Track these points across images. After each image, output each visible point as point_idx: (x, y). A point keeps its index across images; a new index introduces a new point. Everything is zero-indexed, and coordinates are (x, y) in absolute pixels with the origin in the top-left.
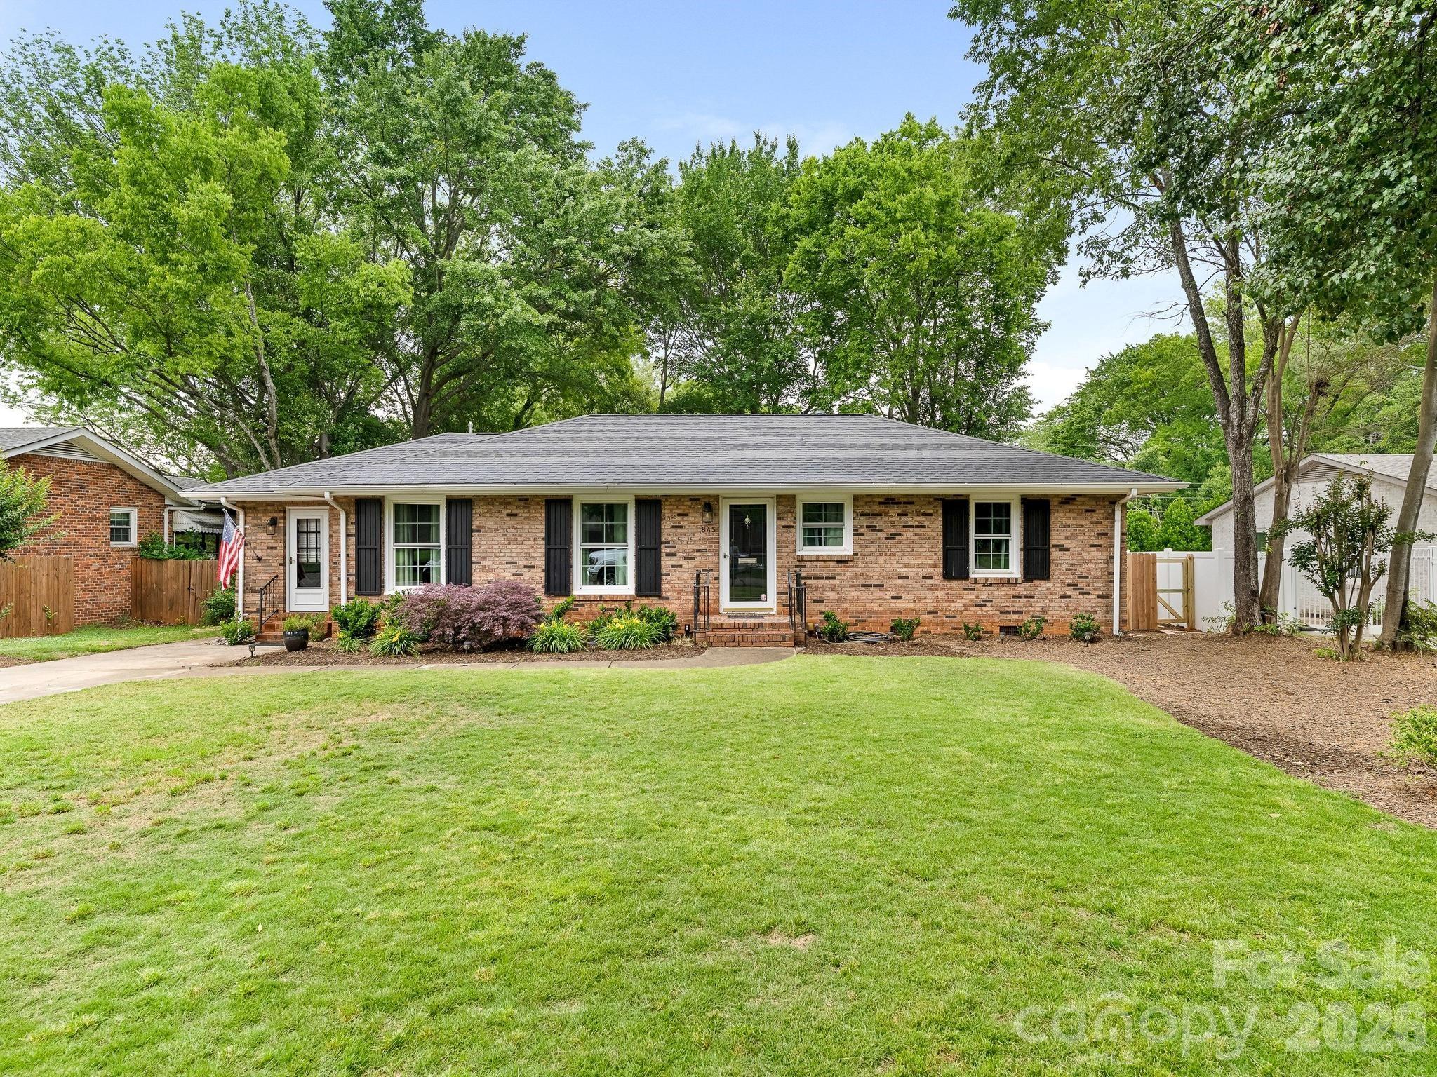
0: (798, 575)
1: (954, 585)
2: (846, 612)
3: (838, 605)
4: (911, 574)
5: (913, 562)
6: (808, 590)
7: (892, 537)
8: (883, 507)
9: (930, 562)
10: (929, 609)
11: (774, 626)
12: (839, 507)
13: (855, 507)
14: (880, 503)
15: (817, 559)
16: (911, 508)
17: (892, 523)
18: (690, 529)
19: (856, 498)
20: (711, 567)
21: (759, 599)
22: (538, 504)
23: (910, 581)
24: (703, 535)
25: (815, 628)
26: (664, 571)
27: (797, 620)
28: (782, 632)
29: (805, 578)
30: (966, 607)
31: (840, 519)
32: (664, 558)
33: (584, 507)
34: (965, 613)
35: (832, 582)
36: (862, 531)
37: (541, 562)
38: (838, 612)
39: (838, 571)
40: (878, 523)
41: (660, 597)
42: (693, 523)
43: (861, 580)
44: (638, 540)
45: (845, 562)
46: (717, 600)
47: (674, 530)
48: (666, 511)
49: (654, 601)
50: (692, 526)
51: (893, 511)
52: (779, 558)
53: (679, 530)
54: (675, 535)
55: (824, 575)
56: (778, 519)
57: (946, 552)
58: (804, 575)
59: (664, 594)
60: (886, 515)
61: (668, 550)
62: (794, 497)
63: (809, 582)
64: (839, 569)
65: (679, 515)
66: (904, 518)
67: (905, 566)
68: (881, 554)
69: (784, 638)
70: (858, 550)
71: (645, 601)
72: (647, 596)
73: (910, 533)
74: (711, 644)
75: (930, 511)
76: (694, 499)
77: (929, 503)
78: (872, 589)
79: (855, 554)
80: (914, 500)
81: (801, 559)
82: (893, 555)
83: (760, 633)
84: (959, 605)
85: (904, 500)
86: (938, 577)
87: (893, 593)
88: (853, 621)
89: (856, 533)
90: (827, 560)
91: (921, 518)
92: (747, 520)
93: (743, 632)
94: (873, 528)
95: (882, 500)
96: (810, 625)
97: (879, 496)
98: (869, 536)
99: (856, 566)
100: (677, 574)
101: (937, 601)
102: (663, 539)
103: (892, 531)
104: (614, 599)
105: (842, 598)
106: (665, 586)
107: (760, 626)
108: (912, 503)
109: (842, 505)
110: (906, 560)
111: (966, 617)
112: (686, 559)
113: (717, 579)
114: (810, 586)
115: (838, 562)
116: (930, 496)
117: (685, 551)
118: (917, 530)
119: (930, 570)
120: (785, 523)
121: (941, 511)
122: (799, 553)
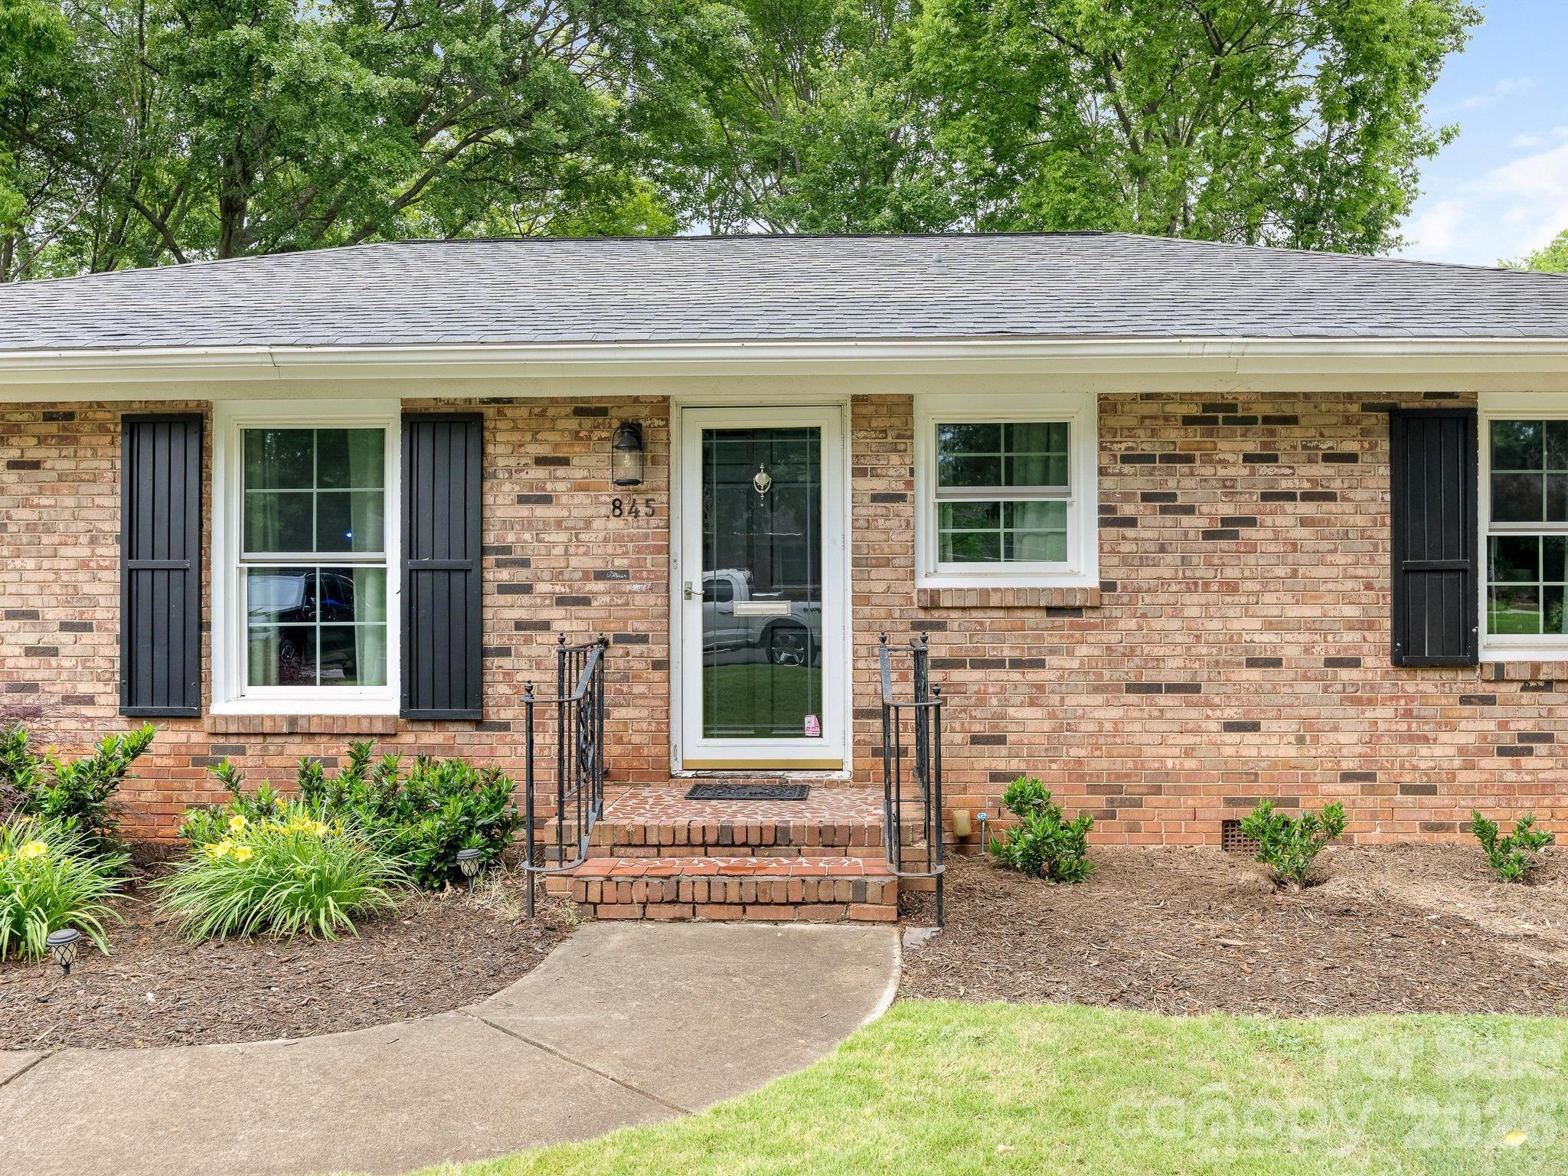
0: (919, 655)
1: (1426, 684)
2: (1076, 772)
3: (1053, 752)
4: (1290, 652)
5: (1293, 612)
6: (954, 701)
7: (1227, 529)
8: (1195, 434)
9: (1350, 611)
10: (1348, 765)
11: (831, 839)
12: (1055, 435)
13: (1106, 433)
14: (1188, 421)
15: (983, 602)
16: (1287, 438)
17: (1228, 487)
18: (572, 505)
19: (1107, 405)
20: (641, 627)
21: (798, 732)
22: (102, 429)
23: (1285, 674)
24: (615, 524)
25: (976, 824)
26: (491, 640)
27: (911, 813)
28: (854, 863)
29: (941, 664)
30: (1469, 757)
31: (1056, 472)
32: (492, 599)
33: (254, 440)
34: (1464, 777)
35: (1033, 675)
36: (1127, 510)
37: (108, 611)
38: (1051, 778)
39: (1052, 639)
40: (1181, 483)
41: (480, 723)
42: (582, 487)
43: (1127, 672)
44: (411, 546)
45: (1076, 610)
46: (663, 735)
47: (524, 511)
48: (499, 451)
49: (462, 736)
50: (581, 498)
51: (1232, 446)
52: (860, 599)
53: (541, 511)
54: (528, 524)
55: (1007, 653)
56: (859, 472)
57: (1404, 575)
58: (934, 652)
59: (493, 714)
60: (1208, 460)
61: (504, 575)
62: (907, 402)
63: (957, 675)
64: (1056, 632)
65: (541, 461)
66: (1264, 469)
67: (1270, 626)
68: (1192, 586)
69: (860, 888)
70: (1116, 574)
71: (432, 737)
72: (438, 721)
73: (1286, 517)
74: (592, 909)
75: (1350, 447)
76: (588, 410)
77: (1348, 420)
78: (1163, 699)
79: (1107, 586)
80: (1299, 409)
81: (933, 601)
82: (1231, 588)
83: (778, 867)
84: (1443, 751)
85: (1268, 409)
86: (1377, 662)
87: (1232, 714)
88: (1100, 801)
89: (1109, 517)
90: (1014, 606)
91: (1320, 470)
92: (761, 479)
93: (718, 861)
94: (1165, 502)
95: (1195, 410)
96: (962, 817)
97: (1184, 398)
98: (1152, 526)
99: (1109, 623)
100: (535, 650)
101: (1373, 739)
102: (490, 539)
103: (1227, 510)
104: (333, 730)
105: (1064, 727)
106: (497, 689)
107: (777, 839)
108: (1291, 420)
109: (1063, 428)
110: (1271, 604)
111: (1468, 789)
112: (562, 601)
113: (662, 665)
114: (959, 688)
115: (1051, 610)
116: (1349, 397)
117: (557, 576)
118: (1308, 508)
119: (1350, 637)
120: (880, 486)
121: (1385, 446)
122: (925, 583)
